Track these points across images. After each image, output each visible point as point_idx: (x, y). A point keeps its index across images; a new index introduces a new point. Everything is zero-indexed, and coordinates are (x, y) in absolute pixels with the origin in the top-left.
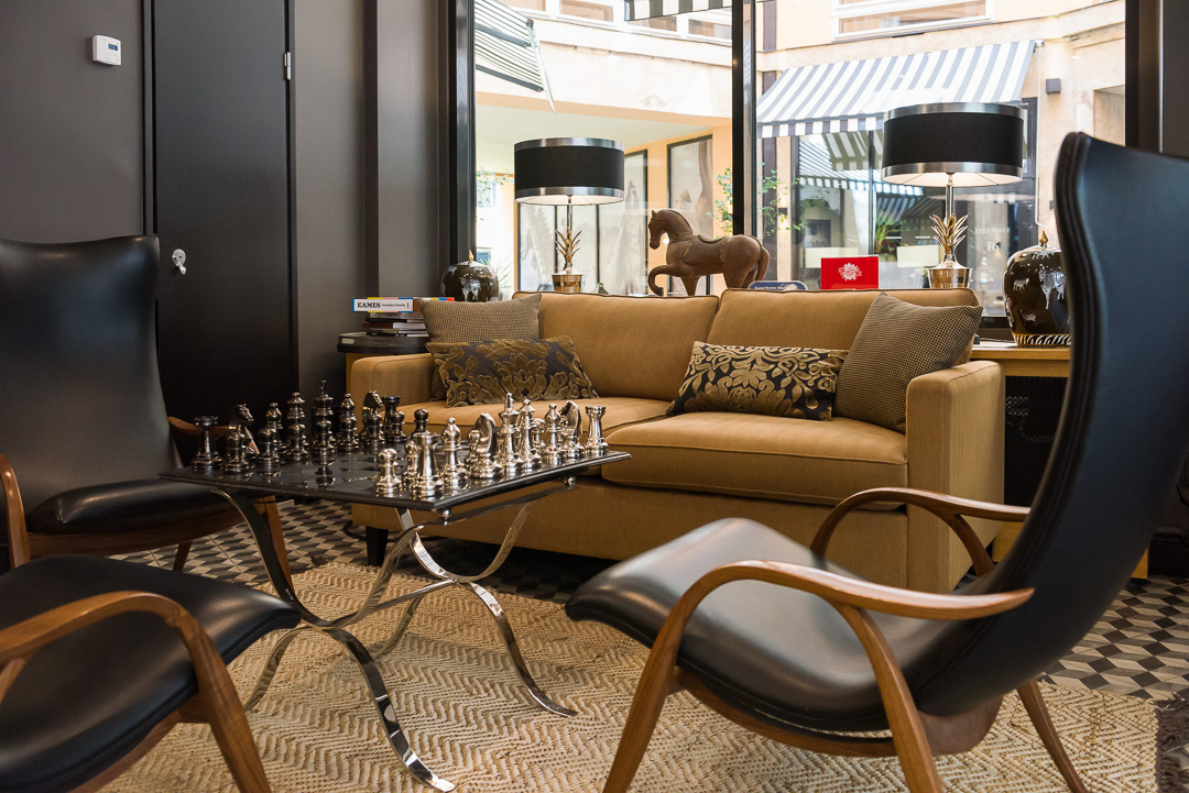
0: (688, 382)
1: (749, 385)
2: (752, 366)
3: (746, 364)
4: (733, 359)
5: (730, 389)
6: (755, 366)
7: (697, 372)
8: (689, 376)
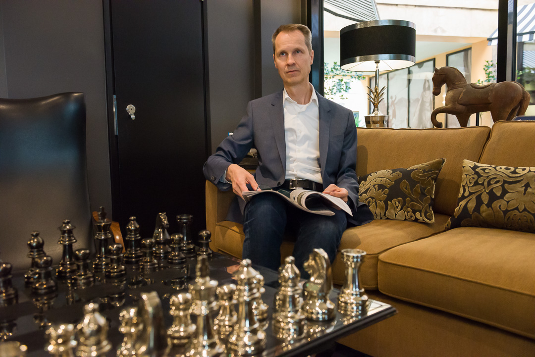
0: (463, 203)
1: (525, 210)
2: (526, 190)
3: (520, 188)
4: (505, 182)
5: (506, 212)
6: (529, 190)
7: (471, 194)
8: (463, 197)
